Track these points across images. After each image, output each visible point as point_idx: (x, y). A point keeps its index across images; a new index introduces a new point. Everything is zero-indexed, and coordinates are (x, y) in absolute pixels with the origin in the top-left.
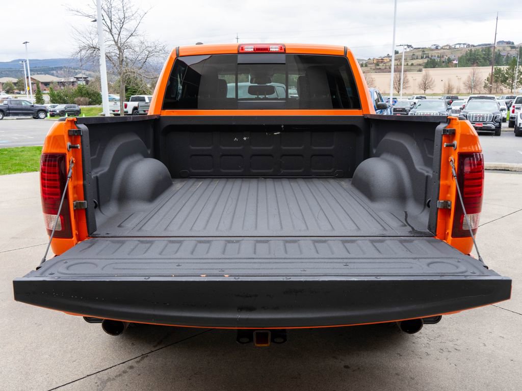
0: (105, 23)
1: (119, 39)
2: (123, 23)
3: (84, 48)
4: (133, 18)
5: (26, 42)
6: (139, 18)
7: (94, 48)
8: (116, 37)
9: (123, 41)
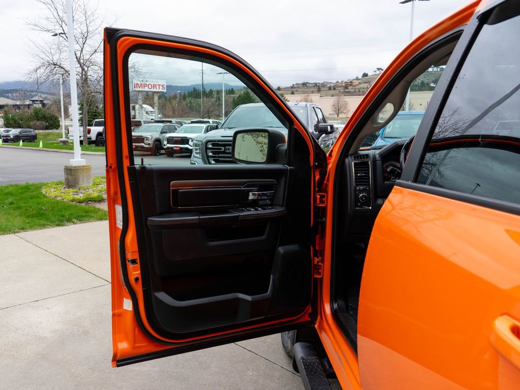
1: (82, 56)
2: (86, 38)
3: (43, 65)
7: (54, 65)
9: (86, 58)
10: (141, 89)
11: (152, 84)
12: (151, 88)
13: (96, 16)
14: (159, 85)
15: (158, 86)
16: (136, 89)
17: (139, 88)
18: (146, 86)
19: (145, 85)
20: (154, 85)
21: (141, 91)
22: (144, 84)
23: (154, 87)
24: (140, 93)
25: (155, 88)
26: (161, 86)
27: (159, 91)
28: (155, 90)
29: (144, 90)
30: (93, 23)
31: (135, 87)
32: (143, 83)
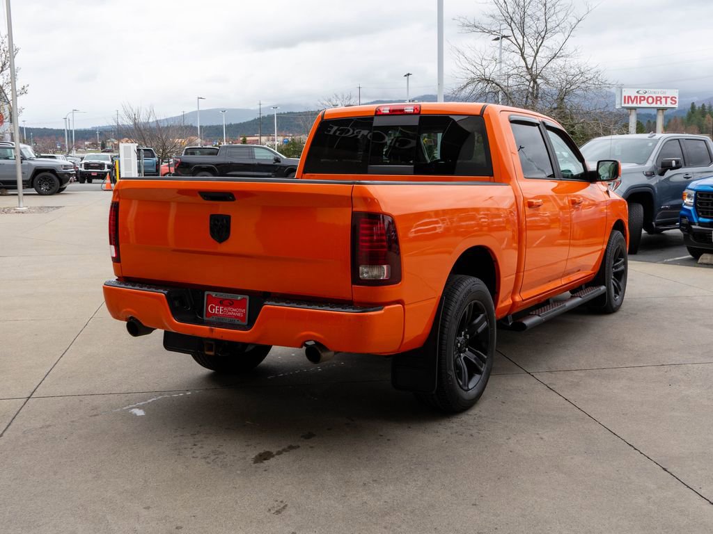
0: (515, 42)
1: (535, 64)
2: (543, 38)
3: (473, 80)
4: (557, 29)
5: (409, 74)
6: (569, 29)
7: (486, 80)
8: (530, 60)
9: (541, 65)
10: (635, 105)
11: (654, 96)
12: (652, 103)
13: (558, 8)
14: (666, 98)
15: (663, 100)
16: (626, 105)
17: (633, 102)
18: (644, 100)
19: (642, 99)
20: (657, 97)
21: (635, 109)
22: (640, 97)
23: (657, 100)
24: (633, 111)
25: (659, 102)
26: (669, 100)
27: (665, 106)
28: (659, 105)
29: (639, 105)
30: (554, 18)
31: (625, 103)
32: (639, 95)
